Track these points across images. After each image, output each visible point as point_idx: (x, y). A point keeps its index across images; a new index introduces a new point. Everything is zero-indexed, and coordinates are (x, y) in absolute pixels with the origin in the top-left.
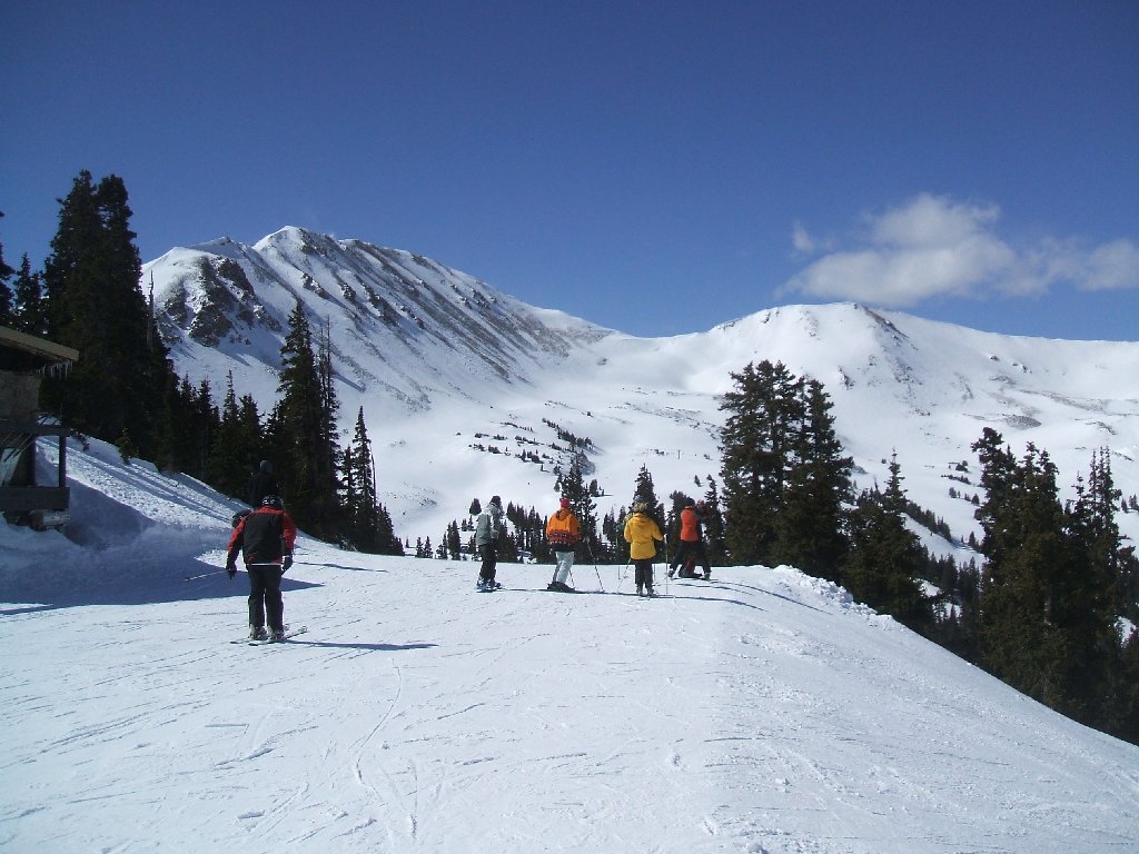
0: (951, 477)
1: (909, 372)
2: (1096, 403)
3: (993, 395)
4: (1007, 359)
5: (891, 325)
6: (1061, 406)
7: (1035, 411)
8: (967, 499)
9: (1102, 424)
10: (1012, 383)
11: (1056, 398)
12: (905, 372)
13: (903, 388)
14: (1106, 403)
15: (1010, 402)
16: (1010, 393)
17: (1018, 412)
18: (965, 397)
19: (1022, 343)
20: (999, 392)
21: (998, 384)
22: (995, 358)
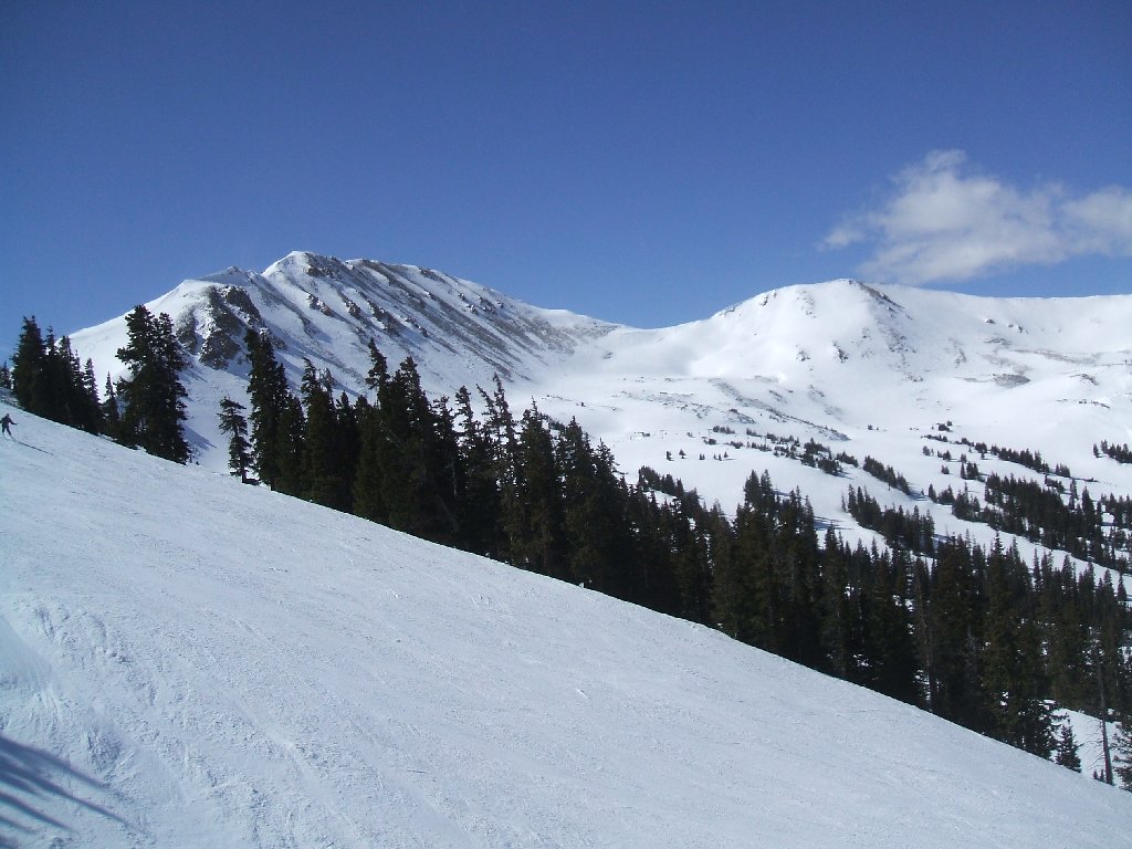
0: (930, 437)
1: (904, 341)
2: (1088, 356)
3: (987, 357)
4: (1003, 322)
5: (885, 298)
6: (1053, 362)
7: (1027, 368)
8: (939, 456)
9: (1085, 376)
10: (1006, 343)
11: (1049, 355)
12: (899, 341)
13: (897, 357)
14: (1098, 356)
15: (1003, 362)
16: (1004, 354)
17: (1010, 371)
18: (958, 362)
19: (1017, 304)
20: (991, 353)
21: (994, 346)
22: (991, 322)
